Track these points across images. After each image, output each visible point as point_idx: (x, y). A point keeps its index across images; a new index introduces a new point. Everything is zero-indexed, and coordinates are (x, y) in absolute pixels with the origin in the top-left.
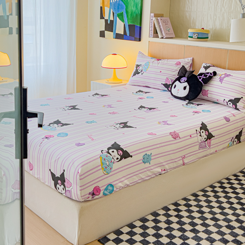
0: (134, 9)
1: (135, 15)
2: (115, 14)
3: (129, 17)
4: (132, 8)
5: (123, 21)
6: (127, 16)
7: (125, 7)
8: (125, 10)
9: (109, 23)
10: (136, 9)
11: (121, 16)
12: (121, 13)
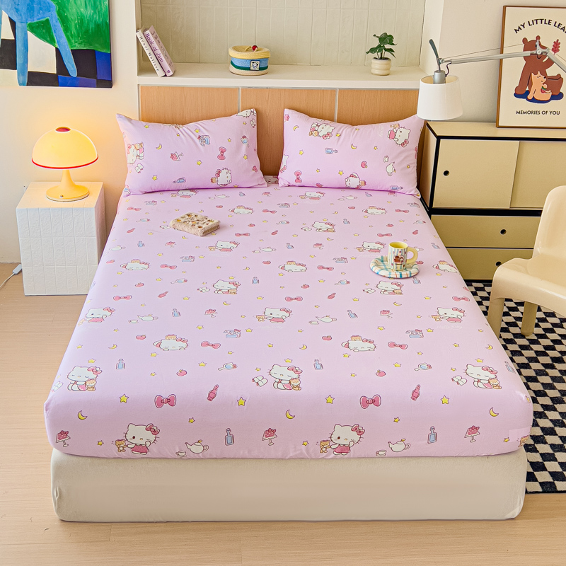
0: (88, 12)
1: (92, 26)
3: (74, 30)
4: (80, 9)
5: (52, 41)
6: (66, 29)
10: (95, 12)
11: (44, 31)
12: (42, 22)
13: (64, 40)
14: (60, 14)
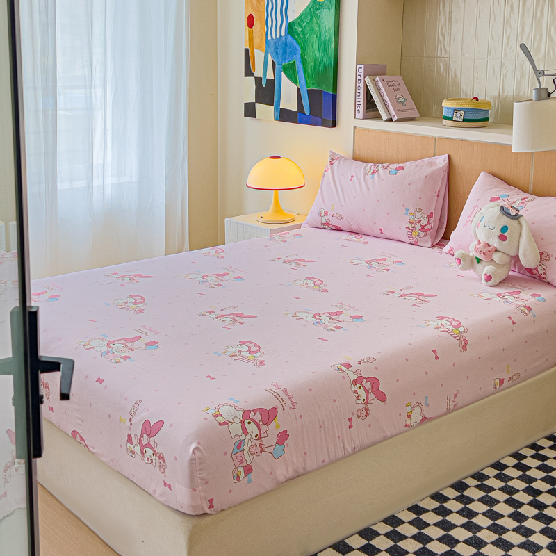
0: (319, 55)
1: (322, 68)
2: (277, 66)
3: (309, 71)
4: (315, 52)
5: (295, 82)
6: (305, 71)
7: (299, 51)
8: (299, 56)
9: (264, 85)
10: (324, 55)
11: (291, 71)
12: (291, 64)
13: (303, 81)
14: (302, 57)
